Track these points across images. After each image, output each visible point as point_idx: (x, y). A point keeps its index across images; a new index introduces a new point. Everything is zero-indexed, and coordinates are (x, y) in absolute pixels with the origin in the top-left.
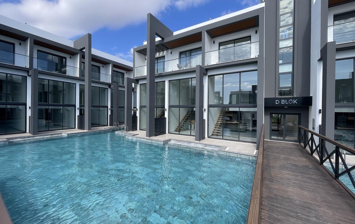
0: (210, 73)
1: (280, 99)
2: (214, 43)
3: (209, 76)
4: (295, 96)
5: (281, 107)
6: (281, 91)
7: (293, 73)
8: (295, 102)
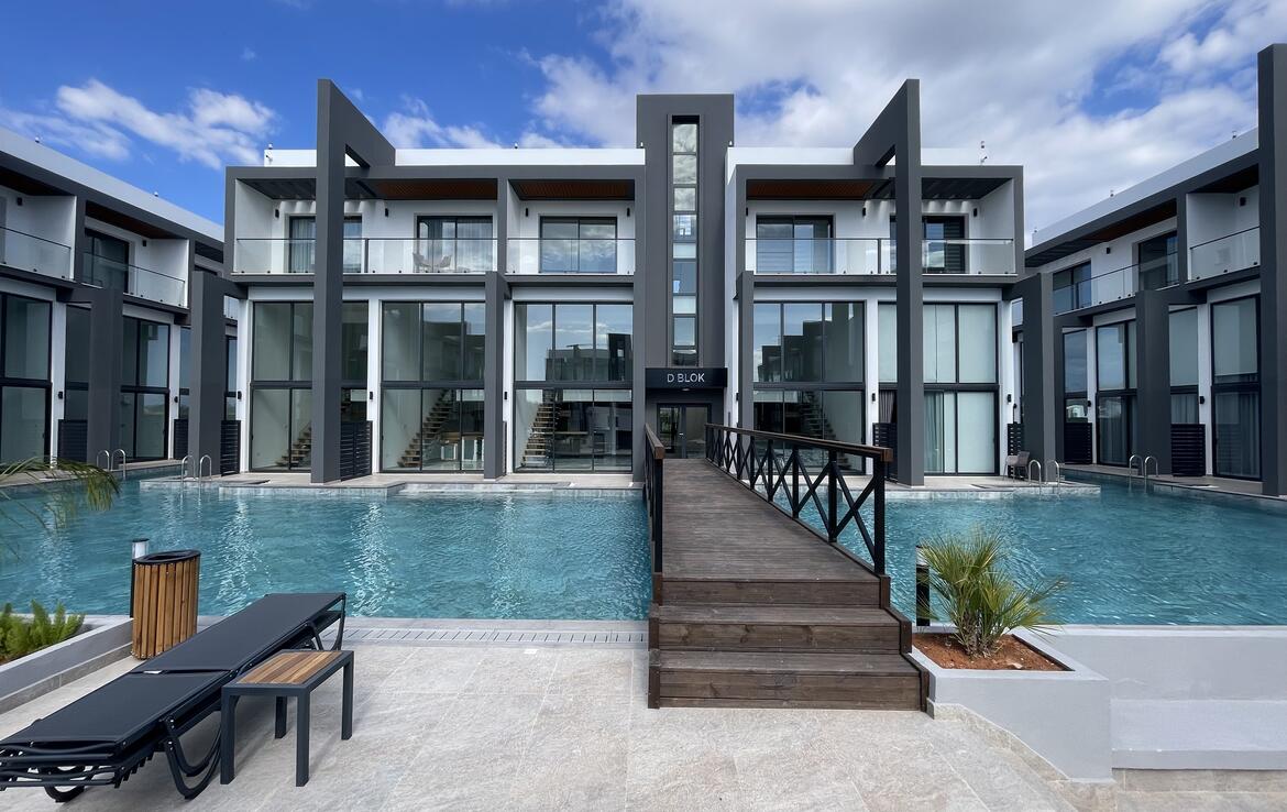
0: (519, 296)
1: (675, 372)
2: (527, 214)
3: (516, 303)
4: (701, 366)
5: (676, 391)
6: (677, 355)
7: (697, 316)
8: (700, 378)
